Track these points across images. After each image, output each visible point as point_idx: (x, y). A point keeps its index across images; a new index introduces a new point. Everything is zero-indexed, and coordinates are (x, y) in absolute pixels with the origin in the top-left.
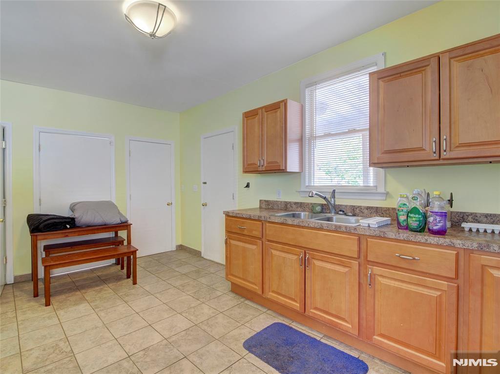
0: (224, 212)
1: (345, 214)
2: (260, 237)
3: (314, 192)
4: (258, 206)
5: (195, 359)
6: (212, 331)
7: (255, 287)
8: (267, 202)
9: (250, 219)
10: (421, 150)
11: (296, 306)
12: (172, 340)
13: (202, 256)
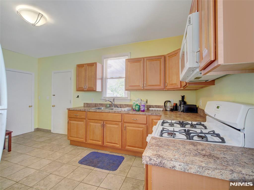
0: (67, 109)
1: (118, 107)
2: (85, 118)
3: (107, 99)
4: (83, 106)
5: (57, 173)
6: (62, 162)
7: (82, 139)
8: (87, 103)
9: (80, 111)
10: (139, 86)
11: (100, 143)
12: (42, 169)
13: (52, 132)
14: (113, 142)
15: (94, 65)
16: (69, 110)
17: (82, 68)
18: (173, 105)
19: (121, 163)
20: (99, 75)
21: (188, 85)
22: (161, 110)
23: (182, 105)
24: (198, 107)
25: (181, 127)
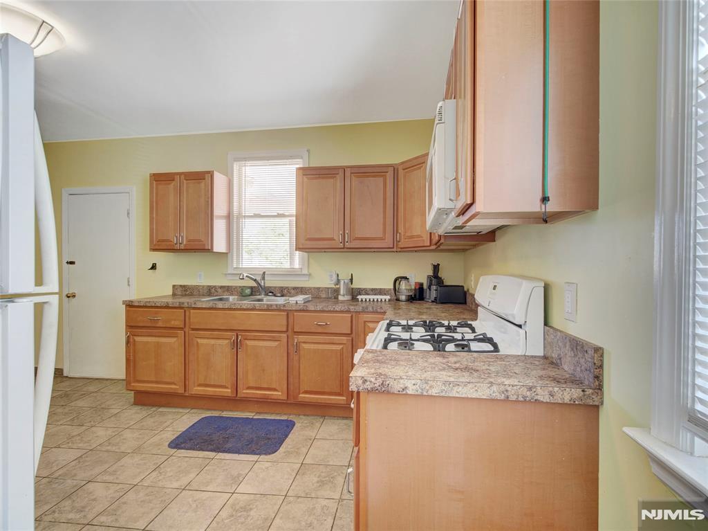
0: (124, 302)
1: (275, 295)
2: (181, 326)
3: (245, 275)
4: (170, 293)
5: (107, 478)
6: (119, 448)
7: (173, 386)
8: (184, 286)
9: (167, 307)
10: (332, 239)
11: (228, 392)
12: (56, 475)
13: (65, 375)
14: (266, 386)
15: (204, 179)
16: (130, 305)
17: (169, 184)
18: (413, 287)
19: (287, 436)
20: (220, 208)
21: (442, 241)
22: (385, 300)
23: (434, 288)
24: (468, 290)
25: (426, 331)
